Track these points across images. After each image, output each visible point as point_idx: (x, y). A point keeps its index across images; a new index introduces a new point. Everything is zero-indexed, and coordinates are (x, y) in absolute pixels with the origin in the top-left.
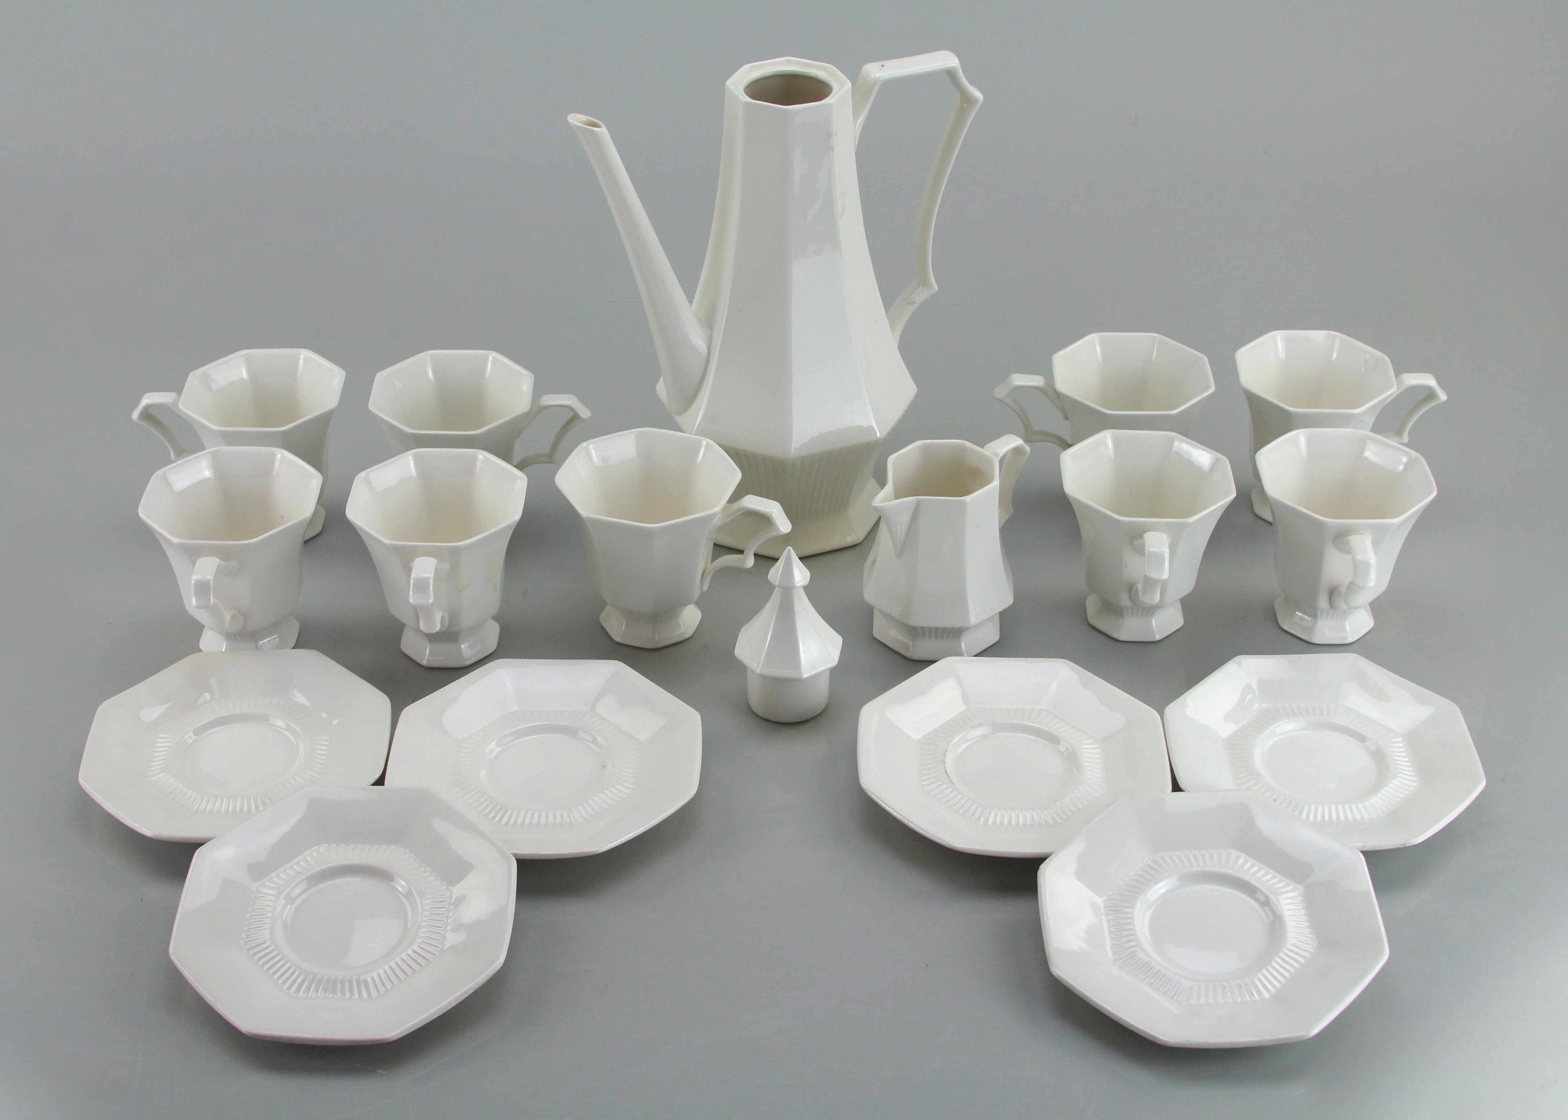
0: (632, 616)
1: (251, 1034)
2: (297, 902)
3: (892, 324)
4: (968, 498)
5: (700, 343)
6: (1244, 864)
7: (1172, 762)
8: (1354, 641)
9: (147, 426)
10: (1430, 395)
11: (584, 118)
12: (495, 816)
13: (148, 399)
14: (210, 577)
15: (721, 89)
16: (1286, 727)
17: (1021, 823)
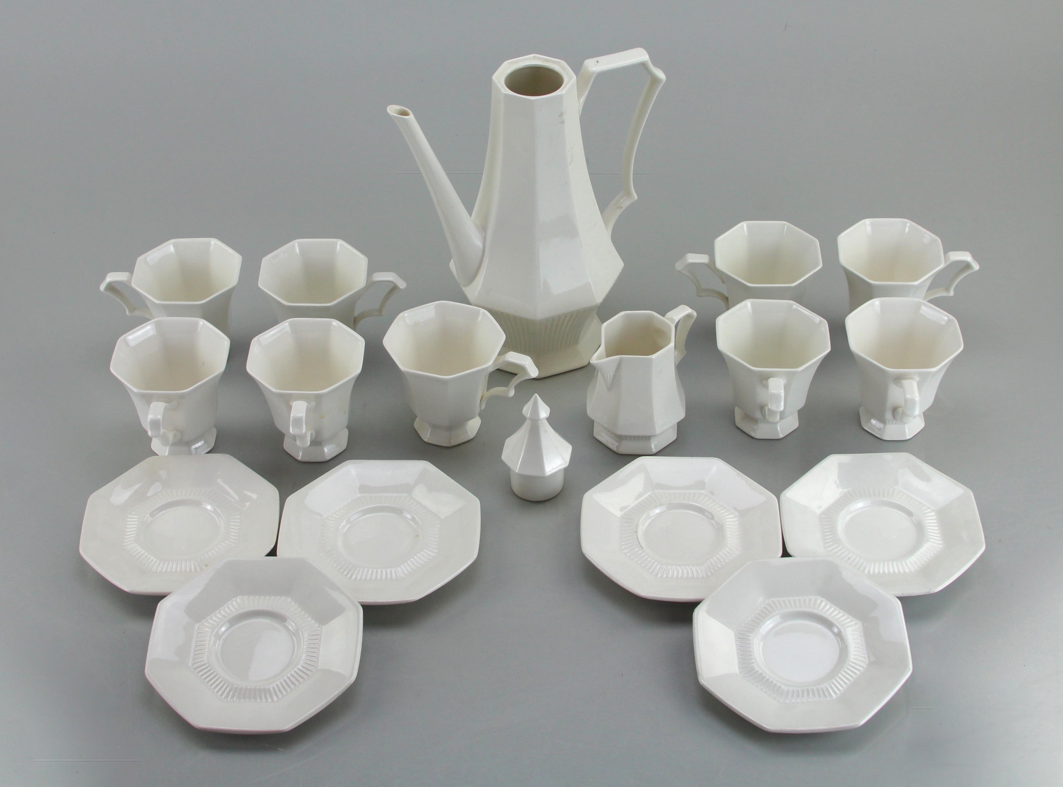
0: (435, 427)
1: (199, 728)
2: (224, 637)
3: (606, 222)
4: (654, 356)
5: (478, 243)
6: (825, 606)
7: (783, 534)
8: (910, 438)
9: (111, 295)
10: (967, 266)
11: (398, 107)
12: (347, 574)
13: (111, 277)
14: (160, 417)
15: (489, 83)
16: (860, 505)
17: (685, 576)
